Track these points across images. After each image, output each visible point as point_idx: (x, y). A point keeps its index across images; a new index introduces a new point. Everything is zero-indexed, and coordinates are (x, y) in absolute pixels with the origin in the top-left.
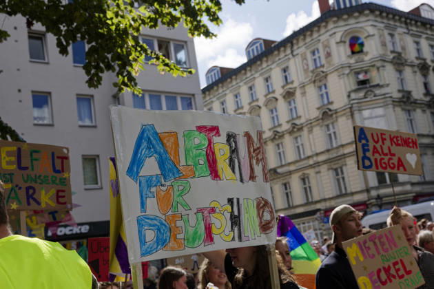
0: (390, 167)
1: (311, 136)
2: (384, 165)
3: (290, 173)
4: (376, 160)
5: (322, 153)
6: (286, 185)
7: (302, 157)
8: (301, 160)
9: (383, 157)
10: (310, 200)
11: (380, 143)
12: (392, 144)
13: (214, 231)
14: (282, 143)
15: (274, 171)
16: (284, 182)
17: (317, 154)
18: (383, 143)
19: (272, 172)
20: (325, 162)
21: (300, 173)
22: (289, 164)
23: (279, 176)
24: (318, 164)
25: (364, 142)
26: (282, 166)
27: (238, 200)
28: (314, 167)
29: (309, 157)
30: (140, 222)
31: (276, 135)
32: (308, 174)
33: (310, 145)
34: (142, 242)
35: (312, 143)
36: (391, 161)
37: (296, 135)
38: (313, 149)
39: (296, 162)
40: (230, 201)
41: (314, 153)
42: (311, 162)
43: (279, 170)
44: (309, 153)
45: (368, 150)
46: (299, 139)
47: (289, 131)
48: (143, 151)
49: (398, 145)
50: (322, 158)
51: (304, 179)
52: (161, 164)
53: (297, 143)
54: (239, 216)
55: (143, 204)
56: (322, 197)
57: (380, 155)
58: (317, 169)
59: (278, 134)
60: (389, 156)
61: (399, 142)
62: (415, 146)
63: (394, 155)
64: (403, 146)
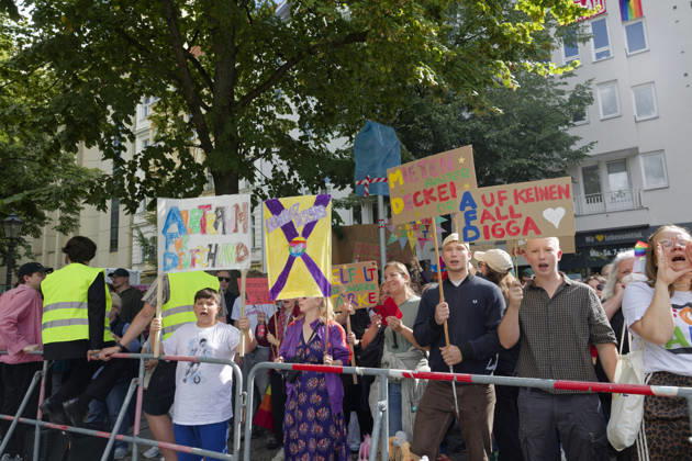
0: (510, 232)
2: (499, 233)
4: (486, 228)
9: (498, 221)
11: (496, 204)
12: (517, 203)
13: (196, 261)
18: (501, 204)
25: (468, 208)
27: (216, 246)
30: (165, 255)
34: (165, 264)
36: (513, 225)
40: (210, 246)
45: (475, 218)
48: (170, 220)
49: (529, 200)
52: (179, 227)
54: (215, 254)
55: (167, 247)
57: (494, 220)
60: (510, 219)
61: (531, 197)
62: (563, 196)
63: (520, 216)
64: (538, 200)
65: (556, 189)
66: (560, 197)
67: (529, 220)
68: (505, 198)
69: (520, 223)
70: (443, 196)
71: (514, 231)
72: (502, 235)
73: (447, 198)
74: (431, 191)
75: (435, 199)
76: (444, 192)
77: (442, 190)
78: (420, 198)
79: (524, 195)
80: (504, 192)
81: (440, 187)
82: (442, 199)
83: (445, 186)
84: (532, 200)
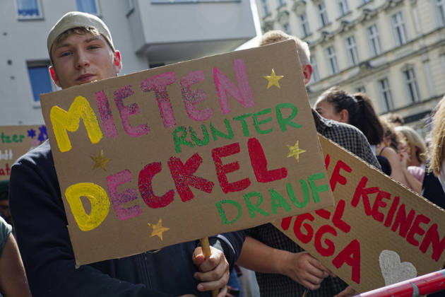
0: (318, 245)
1: (415, 11)
2: (304, 231)
3: (388, 65)
5: (431, 33)
6: (383, 82)
7: (404, 41)
8: (402, 45)
10: (417, 99)
12: (355, 203)
14: (375, 25)
15: (366, 64)
16: (382, 77)
17: (424, 36)
19: (364, 66)
20: (435, 46)
21: (401, 65)
22: (386, 53)
23: (373, 70)
24: (425, 50)
26: (377, 57)
28: (420, 55)
29: (412, 42)
31: (366, 15)
32: (412, 65)
33: (414, 24)
35: (417, 21)
36: (327, 236)
37: (393, 12)
38: (419, 29)
39: (397, 49)
41: (420, 35)
42: (416, 47)
43: (373, 63)
44: (412, 36)
46: (398, 18)
47: (385, 7)
49: (372, 212)
50: (430, 41)
51: (408, 73)
53: (396, 22)
56: (432, 94)
58: (424, 57)
59: (370, 14)
60: (329, 222)
61: (381, 209)
62: (430, 249)
63: (346, 228)
64: (387, 224)
65: (425, 227)
66: (424, 249)
67: (354, 246)
68: (343, 181)
69: (341, 241)
70: (232, 178)
71: (325, 246)
72: (306, 239)
73: (245, 184)
74: (195, 161)
75: (206, 186)
76: (235, 167)
77: (226, 160)
78: (162, 183)
79: (372, 198)
80: (348, 169)
81: (218, 154)
82: (228, 188)
83: (234, 148)
84: (379, 217)
